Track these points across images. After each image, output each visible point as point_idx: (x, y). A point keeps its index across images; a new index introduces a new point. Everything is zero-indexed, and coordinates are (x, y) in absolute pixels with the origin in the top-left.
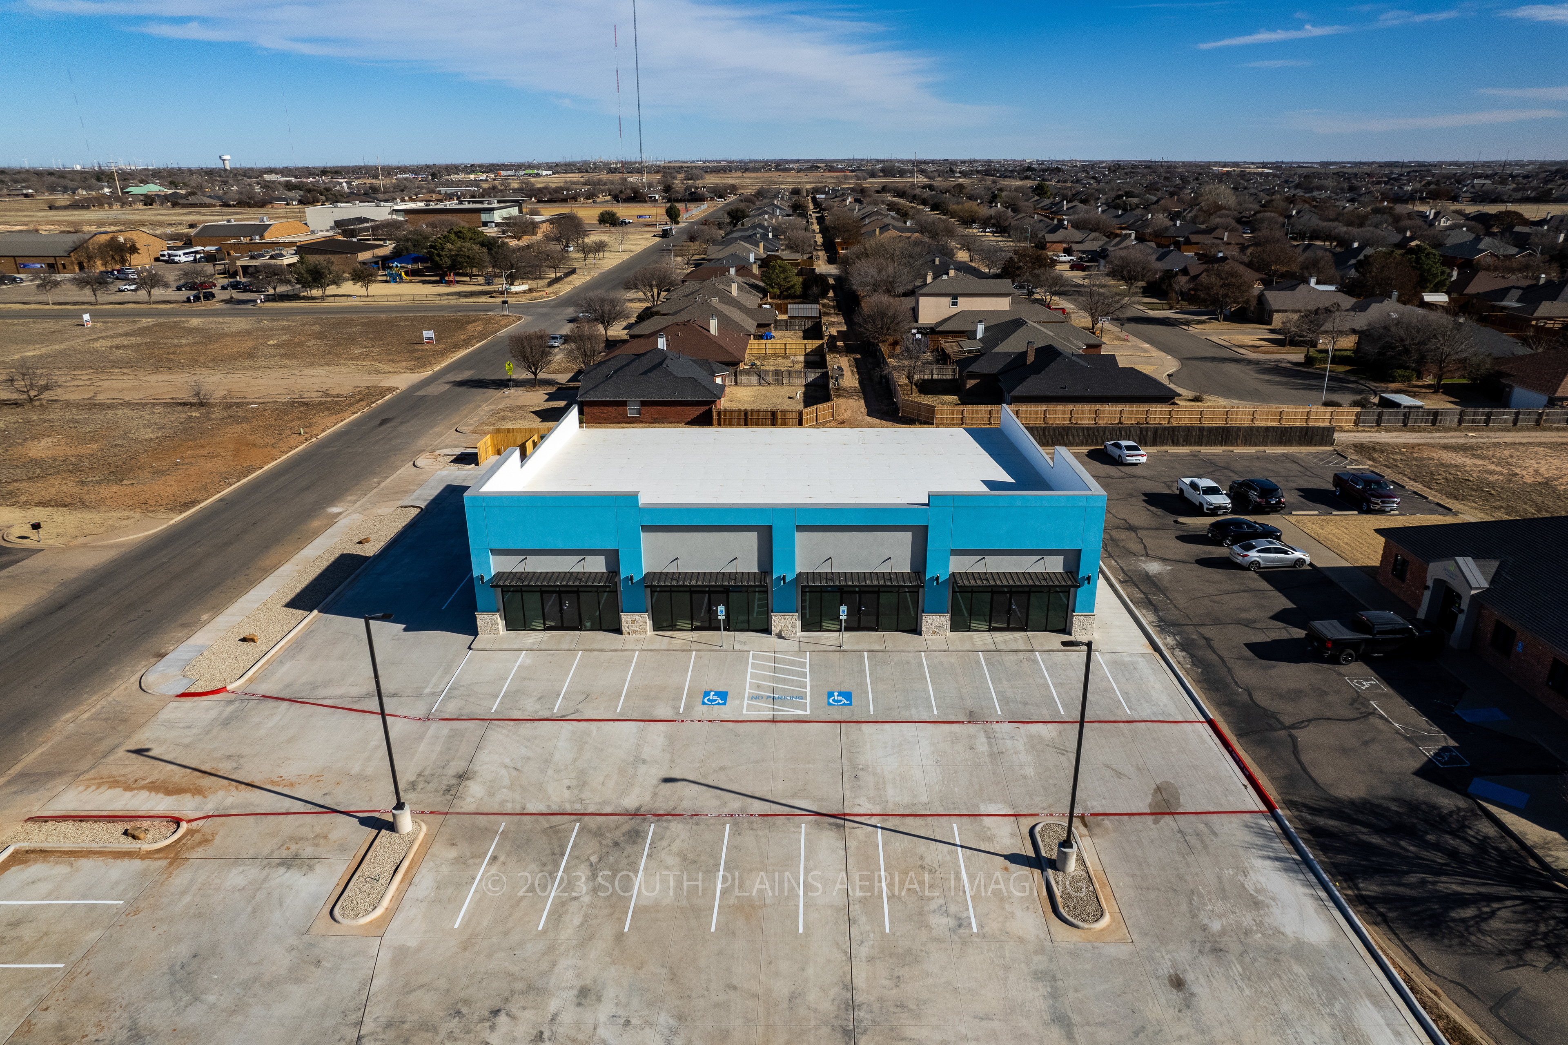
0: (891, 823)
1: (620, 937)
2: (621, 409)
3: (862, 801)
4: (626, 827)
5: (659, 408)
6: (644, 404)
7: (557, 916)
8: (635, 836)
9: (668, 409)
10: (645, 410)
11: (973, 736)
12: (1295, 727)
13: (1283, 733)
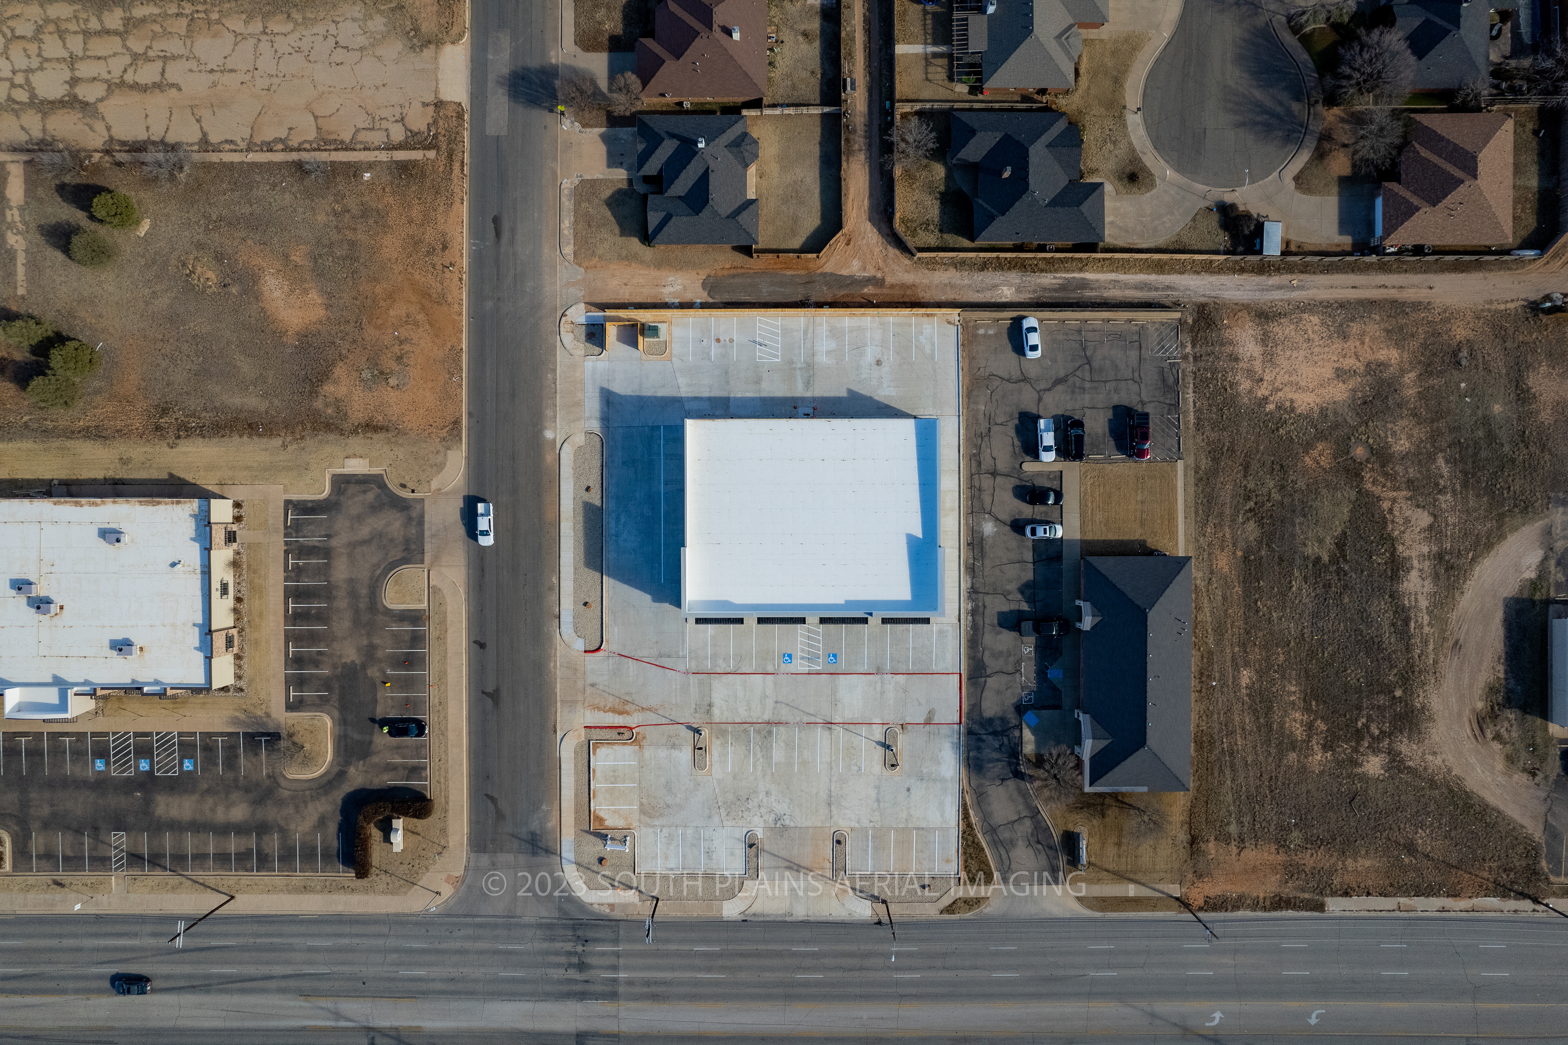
0: (846, 726)
1: (772, 774)
3: (837, 717)
4: (767, 729)
7: (755, 766)
8: (770, 733)
11: (876, 682)
12: (988, 676)
13: (983, 679)
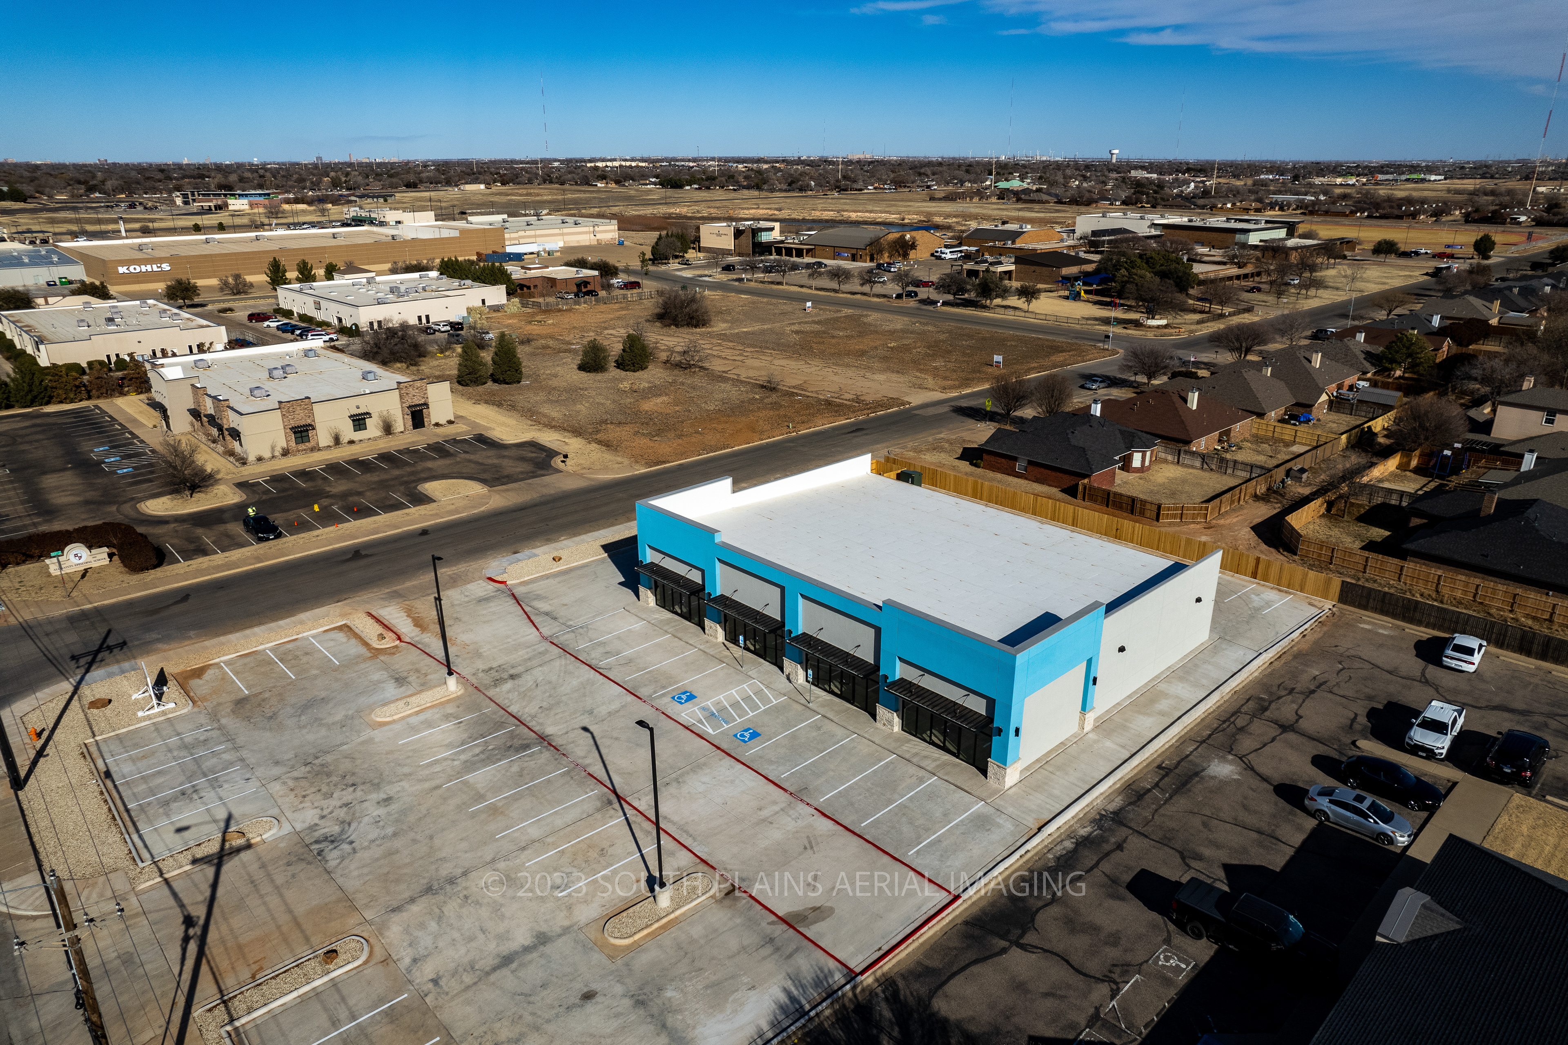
0: (635, 819)
1: (438, 787)
2: (1011, 463)
3: (645, 798)
4: (528, 742)
5: (1042, 470)
6: (1030, 463)
7: (435, 763)
8: (522, 748)
9: (1049, 472)
10: (1030, 468)
11: (775, 803)
12: (1023, 947)
13: (1003, 944)
